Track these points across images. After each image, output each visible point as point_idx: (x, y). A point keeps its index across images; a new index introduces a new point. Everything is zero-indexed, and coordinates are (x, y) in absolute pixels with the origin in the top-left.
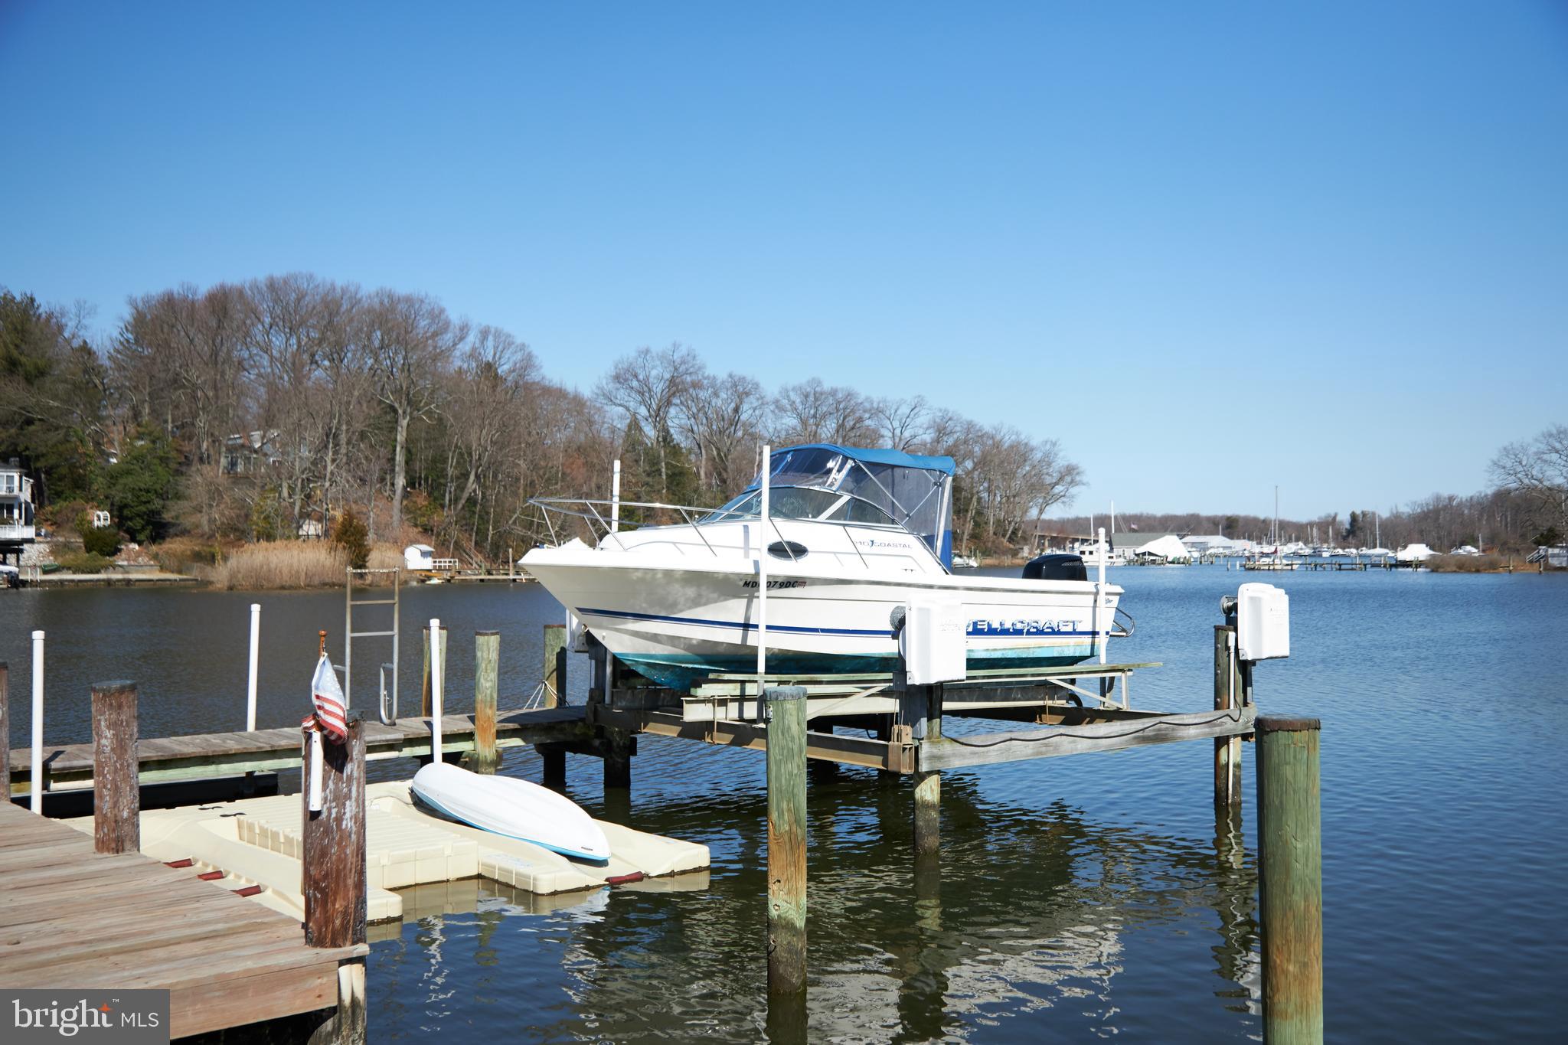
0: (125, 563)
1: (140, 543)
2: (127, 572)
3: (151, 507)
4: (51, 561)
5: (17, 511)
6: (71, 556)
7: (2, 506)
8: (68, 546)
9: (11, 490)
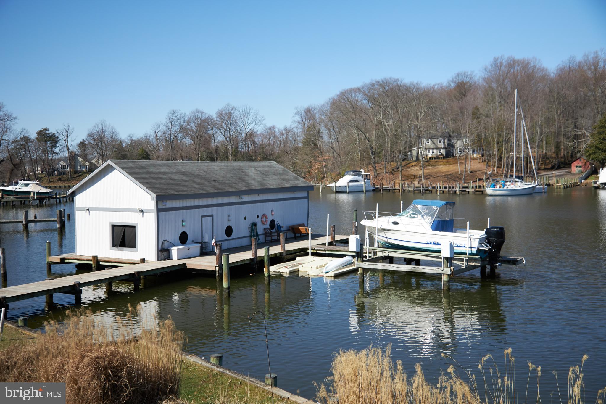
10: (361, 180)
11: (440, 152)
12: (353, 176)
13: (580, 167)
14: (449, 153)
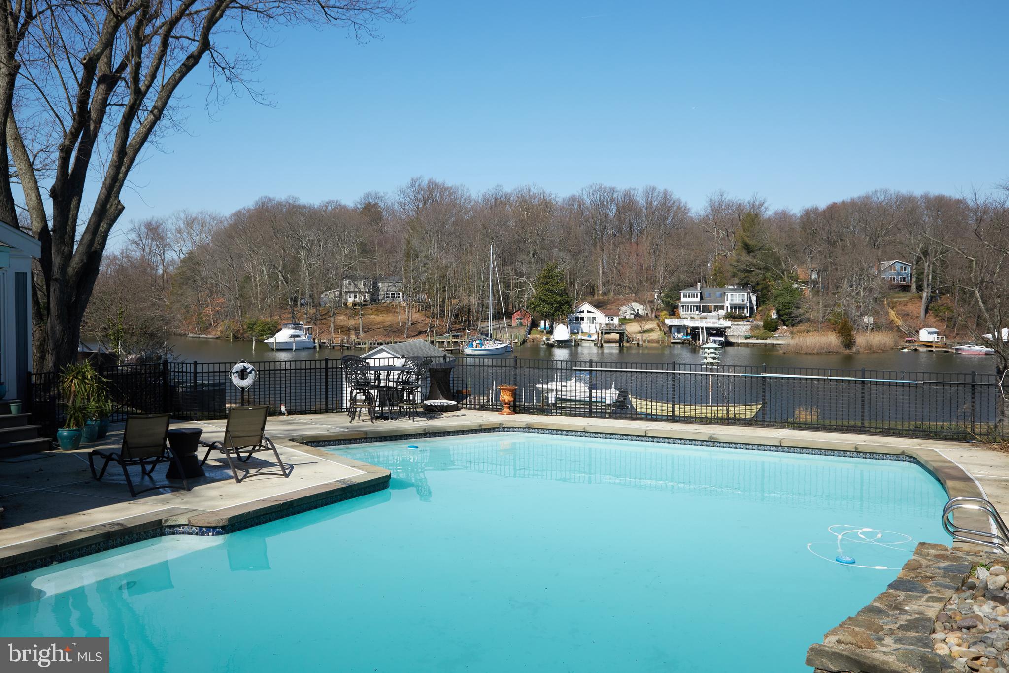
0: (777, 335)
1: (787, 326)
2: (778, 340)
3: (790, 310)
4: (749, 334)
5: (746, 310)
6: (757, 331)
7: (739, 308)
8: (757, 327)
9: (743, 301)
10: (303, 335)
11: (365, 297)
12: (294, 331)
13: (520, 319)
14: (374, 299)
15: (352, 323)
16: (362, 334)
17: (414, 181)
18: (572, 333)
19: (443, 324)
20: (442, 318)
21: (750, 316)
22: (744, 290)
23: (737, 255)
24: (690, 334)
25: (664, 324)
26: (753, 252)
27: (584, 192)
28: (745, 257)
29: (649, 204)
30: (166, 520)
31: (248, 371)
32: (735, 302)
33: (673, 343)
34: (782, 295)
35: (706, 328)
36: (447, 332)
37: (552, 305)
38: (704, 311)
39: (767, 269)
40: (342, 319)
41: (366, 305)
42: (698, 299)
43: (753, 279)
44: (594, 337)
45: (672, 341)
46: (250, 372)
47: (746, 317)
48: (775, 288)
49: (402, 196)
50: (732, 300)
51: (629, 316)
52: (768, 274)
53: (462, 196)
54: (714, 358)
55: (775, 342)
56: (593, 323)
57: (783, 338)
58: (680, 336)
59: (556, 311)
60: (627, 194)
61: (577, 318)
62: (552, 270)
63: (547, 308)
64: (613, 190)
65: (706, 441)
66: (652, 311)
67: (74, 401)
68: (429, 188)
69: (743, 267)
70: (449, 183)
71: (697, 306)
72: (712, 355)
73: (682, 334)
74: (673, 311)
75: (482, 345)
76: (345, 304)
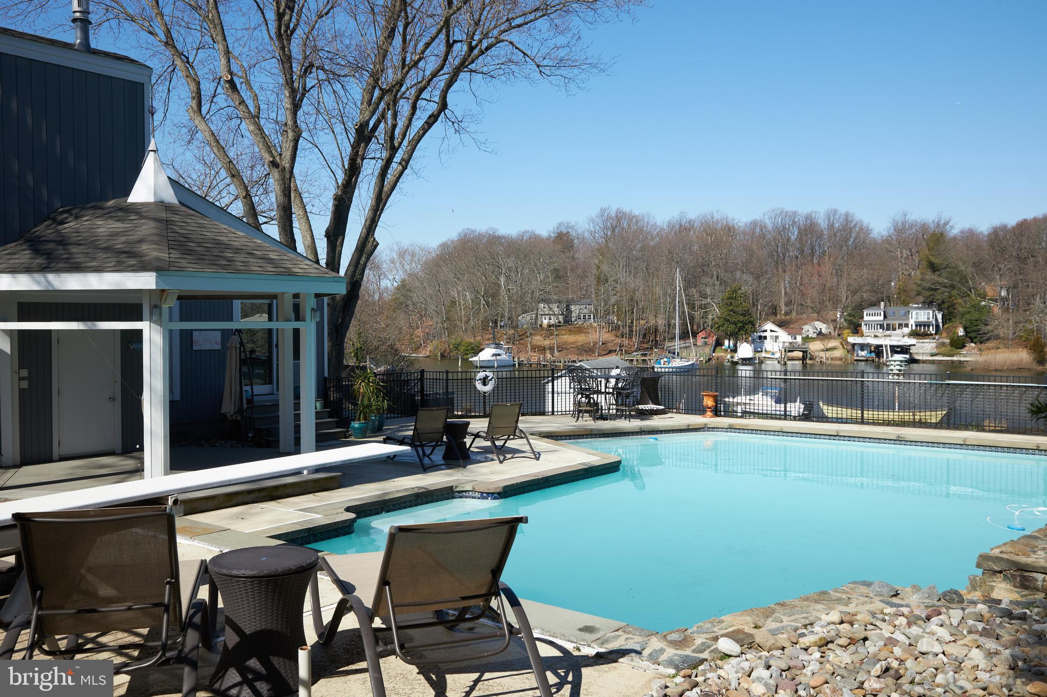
0: (965, 352)
1: (975, 343)
2: (965, 357)
3: (978, 328)
4: (935, 351)
5: (931, 328)
6: (944, 349)
7: (924, 326)
8: (943, 344)
9: (929, 319)
10: (503, 354)
11: (558, 319)
12: (495, 350)
13: (705, 338)
14: (567, 320)
15: (547, 343)
16: (556, 353)
17: (603, 211)
18: (756, 351)
19: (632, 344)
20: (630, 337)
21: (936, 334)
22: (929, 308)
23: (922, 274)
24: (874, 352)
25: (848, 342)
26: (938, 270)
27: (766, 217)
28: (929, 276)
29: (831, 226)
30: (456, 487)
31: (489, 378)
32: (920, 320)
33: (856, 360)
34: (969, 312)
35: (890, 346)
36: (635, 351)
37: (736, 324)
38: (888, 329)
39: (953, 287)
40: (538, 340)
41: (560, 326)
42: (882, 318)
43: (939, 297)
44: (778, 355)
45: (856, 358)
46: (491, 380)
47: (932, 335)
48: (962, 306)
49: (592, 224)
50: (917, 318)
51: (811, 334)
52: (955, 292)
53: (648, 223)
54: (900, 370)
55: (962, 359)
56: (776, 341)
57: (970, 355)
58: (864, 353)
59: (739, 330)
60: (808, 217)
61: (760, 337)
62: (735, 291)
63: (732, 328)
64: (795, 213)
65: (894, 440)
66: (835, 330)
67: (362, 400)
68: (617, 216)
69: (928, 285)
70: (636, 212)
71: (881, 325)
72: (898, 367)
73: (866, 352)
74: (856, 329)
75: (669, 362)
76: (541, 326)
